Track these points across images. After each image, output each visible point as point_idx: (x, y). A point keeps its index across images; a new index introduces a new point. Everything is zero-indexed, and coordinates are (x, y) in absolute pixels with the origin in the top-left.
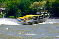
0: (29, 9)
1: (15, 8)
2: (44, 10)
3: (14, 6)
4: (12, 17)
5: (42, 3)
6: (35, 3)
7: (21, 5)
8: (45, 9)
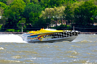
0: (39, 18)
1: (16, 17)
2: (61, 20)
3: (14, 13)
4: (11, 31)
5: (58, 9)
6: (47, 9)
7: (25, 12)
8: (63, 19)
